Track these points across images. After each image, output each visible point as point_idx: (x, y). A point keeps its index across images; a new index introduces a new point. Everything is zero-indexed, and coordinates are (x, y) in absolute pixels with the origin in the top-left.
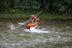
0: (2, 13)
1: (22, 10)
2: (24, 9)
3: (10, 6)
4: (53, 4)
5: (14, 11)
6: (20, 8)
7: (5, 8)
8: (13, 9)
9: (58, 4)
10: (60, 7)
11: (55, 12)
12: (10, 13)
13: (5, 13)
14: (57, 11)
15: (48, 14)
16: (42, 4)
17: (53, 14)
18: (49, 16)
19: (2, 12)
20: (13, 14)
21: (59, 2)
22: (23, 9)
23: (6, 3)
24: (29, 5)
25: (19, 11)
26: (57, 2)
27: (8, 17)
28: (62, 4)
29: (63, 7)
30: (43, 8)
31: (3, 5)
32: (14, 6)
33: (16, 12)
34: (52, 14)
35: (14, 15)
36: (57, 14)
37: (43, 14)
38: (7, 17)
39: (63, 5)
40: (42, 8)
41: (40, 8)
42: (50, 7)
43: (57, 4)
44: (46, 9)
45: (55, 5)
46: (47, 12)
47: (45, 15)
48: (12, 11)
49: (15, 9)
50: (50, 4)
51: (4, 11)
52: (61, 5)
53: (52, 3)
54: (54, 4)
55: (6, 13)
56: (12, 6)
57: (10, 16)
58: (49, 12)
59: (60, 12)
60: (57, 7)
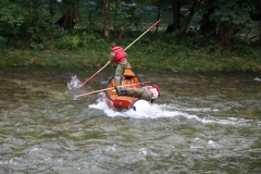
0: (32, 48)
1: (105, 38)
2: (111, 32)
3: (60, 22)
4: (217, 13)
5: (75, 40)
6: (96, 31)
7: (43, 28)
8: (71, 34)
9: (234, 16)
10: (242, 26)
11: (225, 45)
12: (61, 47)
13: (42, 46)
14: (232, 41)
15: (196, 52)
16: (178, 15)
17: (218, 51)
18: (201, 60)
19: (32, 45)
20: (71, 49)
21: (240, 7)
22: (107, 34)
23: (46, 12)
24: (130, 19)
25: (92, 40)
26: (232, 8)
27: (54, 61)
28: (251, 13)
29: (253, 24)
30: (179, 27)
31: (37, 19)
32: (74, 24)
33: (80, 45)
34: (212, 50)
35: (74, 56)
36: (233, 50)
37: (179, 50)
38: (51, 63)
39: (254, 17)
40: (177, 31)
41: (171, 29)
42: (207, 25)
43: (232, 14)
44: (191, 34)
45: (223, 20)
46: (195, 43)
47: (188, 56)
48: (66, 39)
49: (80, 32)
50: (205, 17)
51: (39, 41)
52: (246, 17)
53: (211, 11)
54: (221, 15)
55: (46, 48)
56: (66, 23)
57: (61, 59)
58: (203, 44)
59: (243, 43)
60: (232, 24)
